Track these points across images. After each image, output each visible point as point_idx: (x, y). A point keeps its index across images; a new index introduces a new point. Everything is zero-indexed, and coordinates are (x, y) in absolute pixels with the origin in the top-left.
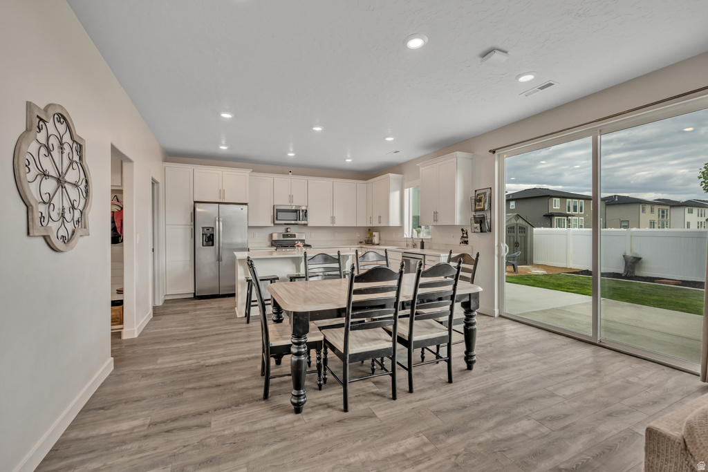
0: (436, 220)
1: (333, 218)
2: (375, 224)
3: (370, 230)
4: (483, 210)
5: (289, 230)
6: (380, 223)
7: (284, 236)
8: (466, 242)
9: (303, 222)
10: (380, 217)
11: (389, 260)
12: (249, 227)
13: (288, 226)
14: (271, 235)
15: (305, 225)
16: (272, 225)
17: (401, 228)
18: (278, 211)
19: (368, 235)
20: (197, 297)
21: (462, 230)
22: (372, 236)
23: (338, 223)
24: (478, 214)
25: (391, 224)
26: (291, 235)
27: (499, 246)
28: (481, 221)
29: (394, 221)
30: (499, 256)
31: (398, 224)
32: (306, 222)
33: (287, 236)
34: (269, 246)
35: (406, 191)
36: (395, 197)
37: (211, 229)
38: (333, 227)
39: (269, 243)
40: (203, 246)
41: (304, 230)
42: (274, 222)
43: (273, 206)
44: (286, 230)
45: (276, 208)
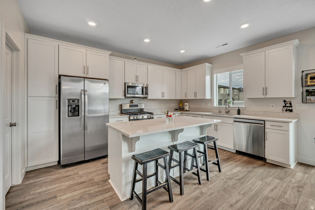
1: (163, 93)
3: (181, 102)
5: (133, 102)
7: (130, 106)
10: (195, 93)
13: (132, 99)
14: (121, 106)
15: (146, 98)
16: (124, 98)
18: (129, 87)
19: (181, 105)
20: (60, 165)
21: (285, 101)
26: (135, 105)
29: (208, 96)
32: (146, 96)
33: (132, 106)
34: (119, 114)
35: (215, 76)
37: (76, 101)
38: (163, 99)
39: (119, 112)
40: (69, 116)
42: (125, 96)
43: (125, 83)
44: (132, 102)
45: (127, 85)
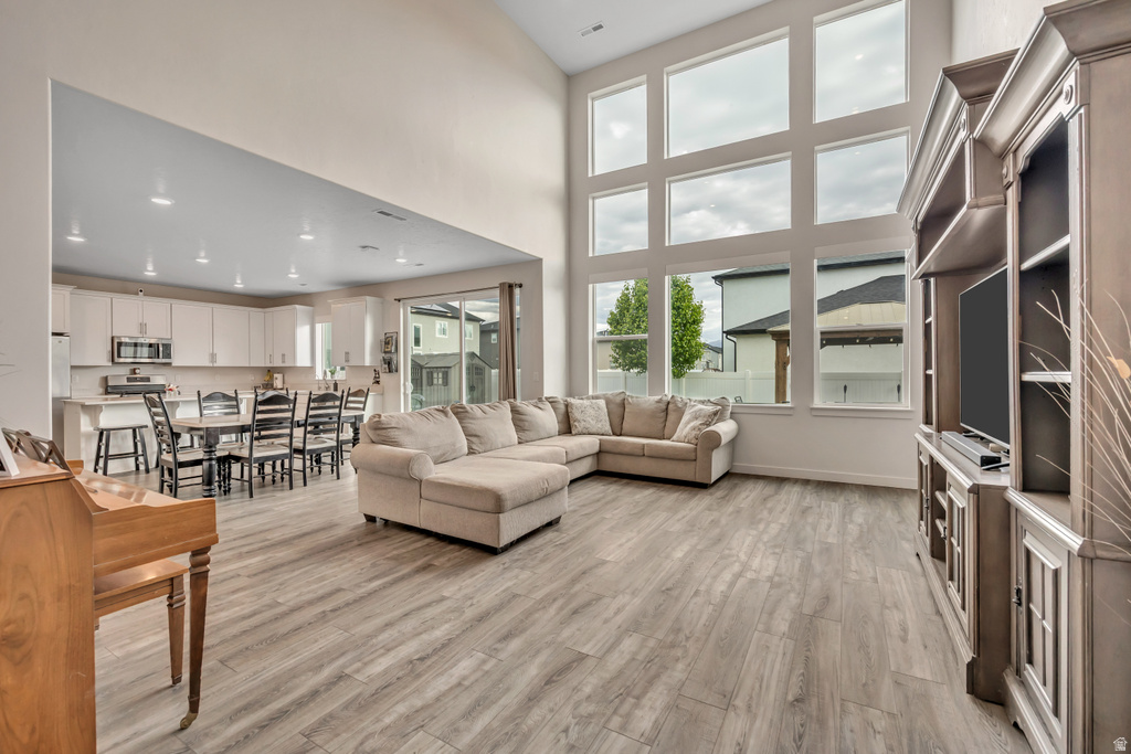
0: (347, 361)
1: (213, 357)
2: (278, 363)
3: (270, 371)
4: (390, 352)
5: (137, 371)
6: (283, 362)
7: (129, 380)
8: (378, 382)
9: (164, 361)
10: (283, 355)
11: (297, 405)
12: (72, 367)
13: (136, 366)
14: (106, 379)
15: (170, 364)
16: (109, 364)
17: (312, 369)
18: (121, 344)
19: (268, 378)
22: (272, 377)
23: (220, 362)
24: (388, 355)
25: (299, 364)
26: (143, 378)
27: (404, 385)
28: (389, 363)
29: (303, 360)
30: (405, 393)
31: (307, 363)
32: (168, 361)
33: (135, 380)
34: (101, 394)
35: (318, 327)
36: (303, 333)
38: (213, 367)
39: (101, 390)
41: (165, 370)
42: (113, 361)
43: (113, 339)
44: (134, 372)
45: (116, 341)
